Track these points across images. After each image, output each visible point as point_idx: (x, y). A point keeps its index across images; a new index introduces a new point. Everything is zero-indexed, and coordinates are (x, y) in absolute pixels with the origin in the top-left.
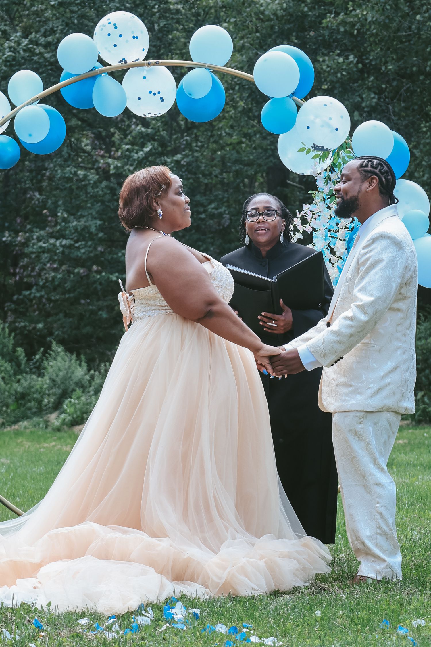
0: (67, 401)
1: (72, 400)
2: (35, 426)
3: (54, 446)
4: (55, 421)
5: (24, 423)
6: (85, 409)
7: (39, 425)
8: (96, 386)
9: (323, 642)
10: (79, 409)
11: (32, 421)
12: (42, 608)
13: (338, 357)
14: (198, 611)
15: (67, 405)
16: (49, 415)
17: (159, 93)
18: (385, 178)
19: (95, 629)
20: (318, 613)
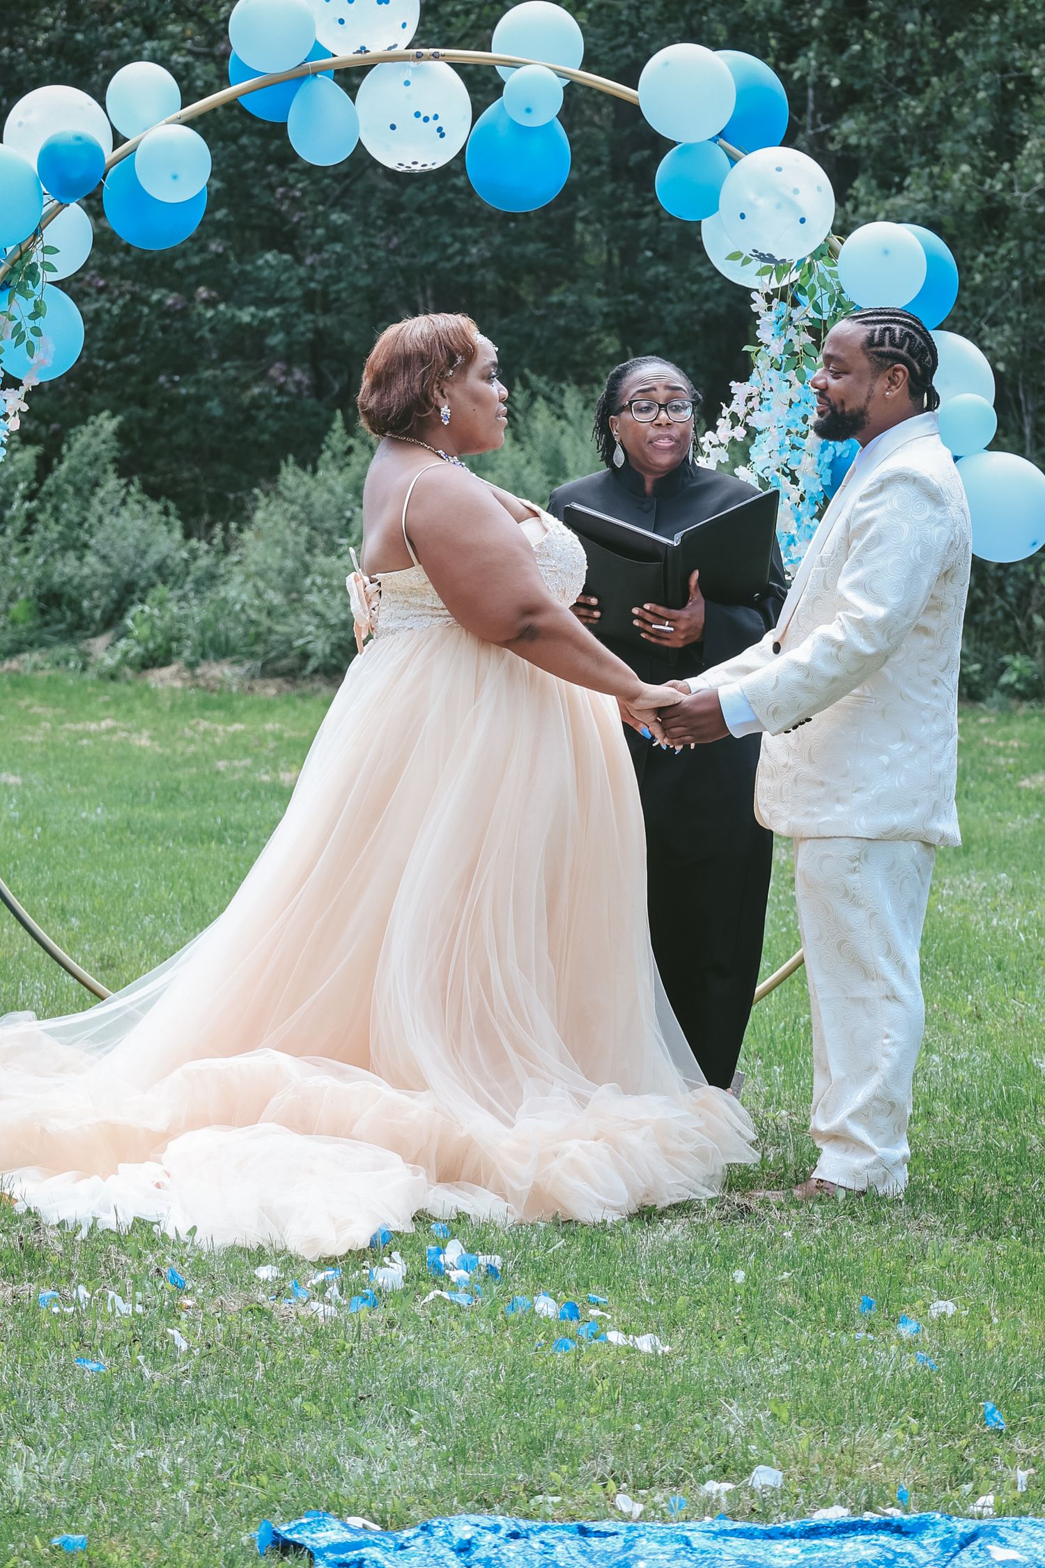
0: (135, 610)
1: (147, 609)
2: (58, 664)
3: (111, 731)
4: (105, 655)
5: (31, 658)
6: (175, 631)
7: (67, 662)
8: (199, 573)
9: (752, 1350)
10: (162, 631)
11: (51, 652)
12: (177, 1235)
13: (802, 719)
14: (497, 1261)
15: (133, 619)
16: (91, 641)
17: (436, 117)
18: (920, 364)
19: (292, 1293)
20: (740, 1276)
